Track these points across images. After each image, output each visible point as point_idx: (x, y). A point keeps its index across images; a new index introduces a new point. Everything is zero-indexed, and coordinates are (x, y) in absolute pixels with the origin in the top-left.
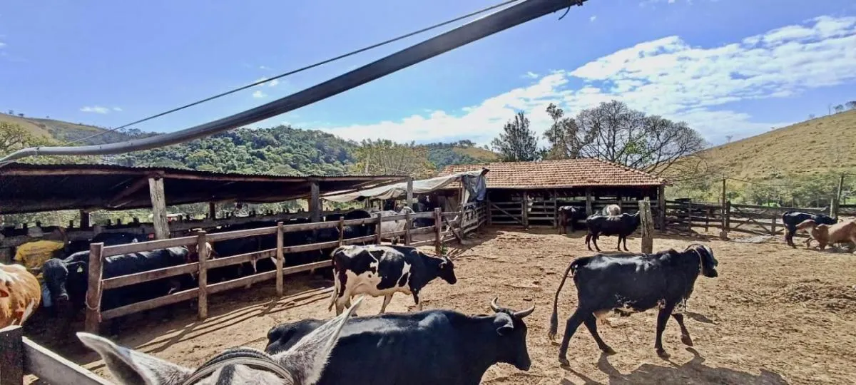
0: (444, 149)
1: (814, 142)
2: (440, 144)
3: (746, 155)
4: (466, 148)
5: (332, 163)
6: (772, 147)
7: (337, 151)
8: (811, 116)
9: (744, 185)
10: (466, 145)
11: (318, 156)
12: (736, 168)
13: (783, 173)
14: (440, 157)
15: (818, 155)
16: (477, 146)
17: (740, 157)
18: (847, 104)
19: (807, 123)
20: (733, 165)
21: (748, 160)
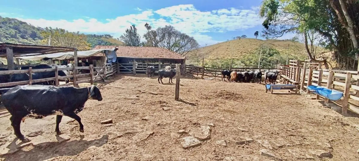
0: (97, 38)
1: (228, 48)
2: (95, 35)
3: (210, 51)
4: (108, 38)
5: (27, 39)
6: (217, 49)
7: (30, 32)
8: (228, 40)
9: (210, 61)
10: (108, 37)
11: (16, 34)
12: (207, 55)
13: (220, 58)
14: (94, 41)
15: (228, 52)
16: (114, 38)
17: (209, 51)
18: (236, 37)
19: (226, 42)
20: (207, 54)
21: (211, 53)
